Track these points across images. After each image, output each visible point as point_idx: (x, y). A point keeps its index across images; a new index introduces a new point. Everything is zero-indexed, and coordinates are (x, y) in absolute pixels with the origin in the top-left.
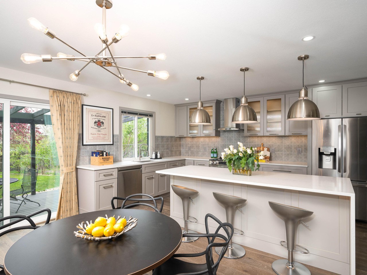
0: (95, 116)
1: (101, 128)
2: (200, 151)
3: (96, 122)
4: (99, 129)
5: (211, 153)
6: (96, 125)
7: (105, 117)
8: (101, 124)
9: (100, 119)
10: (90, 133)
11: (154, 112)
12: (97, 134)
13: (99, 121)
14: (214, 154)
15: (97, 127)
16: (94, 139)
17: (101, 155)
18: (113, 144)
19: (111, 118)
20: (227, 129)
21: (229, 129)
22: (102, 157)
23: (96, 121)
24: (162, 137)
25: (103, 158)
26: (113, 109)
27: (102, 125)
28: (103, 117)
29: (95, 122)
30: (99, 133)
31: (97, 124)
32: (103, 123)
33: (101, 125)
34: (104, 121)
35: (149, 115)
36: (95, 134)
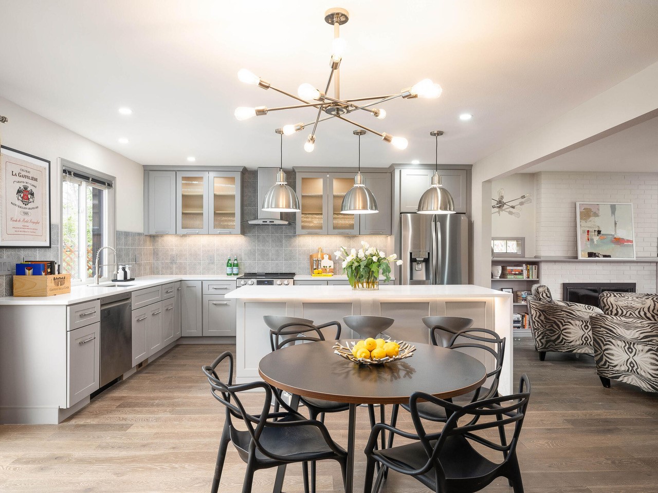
0: (17, 175)
1: (30, 206)
2: (200, 264)
3: (21, 192)
4: (25, 208)
5: (227, 266)
6: (20, 198)
7: (36, 180)
8: (29, 196)
9: (27, 185)
10: (9, 218)
11: (114, 178)
12: (22, 220)
13: (25, 188)
14: (232, 269)
15: (21, 204)
16: (17, 233)
17: (49, 270)
18: (50, 247)
19: (45, 184)
20: (266, 222)
21: (270, 222)
22: (52, 277)
23: (20, 188)
24: (127, 234)
25: (54, 279)
26: (49, 162)
27: (31, 200)
28: (32, 179)
29: (19, 192)
30: (27, 218)
31: (22, 195)
32: (32, 194)
33: (28, 199)
34: (34, 190)
35: (107, 182)
36: (19, 221)
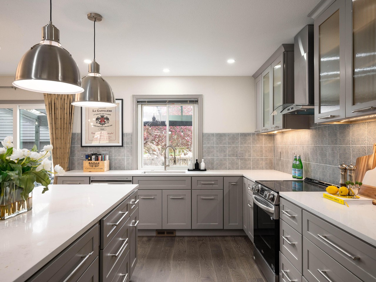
2: (289, 162)
3: (99, 119)
4: (102, 127)
6: (98, 122)
7: (110, 111)
8: (105, 120)
9: (103, 115)
11: (201, 96)
13: (102, 117)
15: (99, 125)
17: (90, 159)
18: (122, 146)
19: (119, 112)
21: (291, 109)
22: (89, 162)
23: (98, 117)
26: (122, 100)
28: (108, 111)
29: (97, 119)
31: (100, 120)
32: (108, 119)
33: (105, 122)
34: (109, 117)
